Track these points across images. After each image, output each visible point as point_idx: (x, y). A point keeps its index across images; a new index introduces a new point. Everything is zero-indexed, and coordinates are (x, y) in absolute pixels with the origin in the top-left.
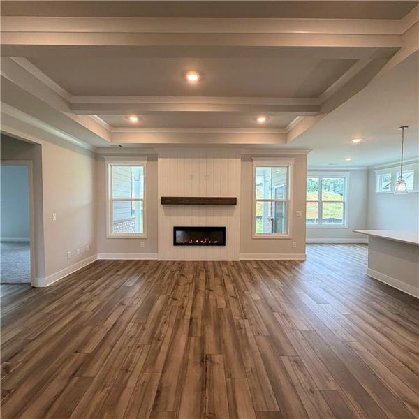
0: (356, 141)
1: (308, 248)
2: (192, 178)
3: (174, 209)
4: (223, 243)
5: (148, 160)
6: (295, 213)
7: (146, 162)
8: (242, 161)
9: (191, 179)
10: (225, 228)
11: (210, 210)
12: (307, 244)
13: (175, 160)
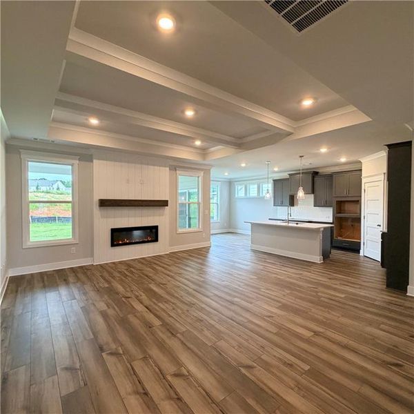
0: (243, 165)
1: (213, 238)
2: (128, 181)
3: (111, 211)
4: (156, 240)
5: (79, 160)
6: (204, 212)
7: (78, 162)
8: (170, 169)
9: (128, 183)
10: (157, 226)
11: (145, 211)
12: (212, 234)
13: (113, 163)
